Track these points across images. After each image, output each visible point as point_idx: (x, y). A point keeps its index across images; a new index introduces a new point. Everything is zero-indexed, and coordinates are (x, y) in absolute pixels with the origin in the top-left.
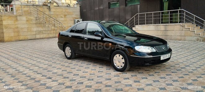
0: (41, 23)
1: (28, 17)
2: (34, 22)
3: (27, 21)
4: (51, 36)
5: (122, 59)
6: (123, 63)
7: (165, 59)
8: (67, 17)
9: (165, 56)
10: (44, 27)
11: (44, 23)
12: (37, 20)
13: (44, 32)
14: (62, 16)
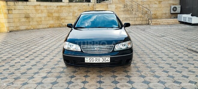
0: (129, 11)
1: (117, 5)
2: (122, 9)
3: (116, 8)
4: (137, 23)
8: (162, 3)
10: (132, 14)
11: (132, 10)
12: (125, 7)
13: (130, 19)
14: (156, 2)
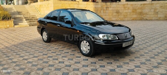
5: (88, 46)
6: (89, 50)
7: (127, 45)
9: (127, 43)
